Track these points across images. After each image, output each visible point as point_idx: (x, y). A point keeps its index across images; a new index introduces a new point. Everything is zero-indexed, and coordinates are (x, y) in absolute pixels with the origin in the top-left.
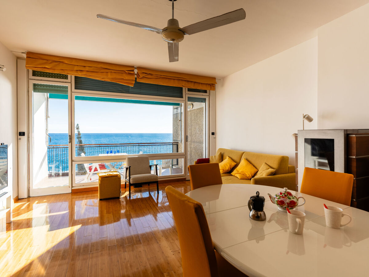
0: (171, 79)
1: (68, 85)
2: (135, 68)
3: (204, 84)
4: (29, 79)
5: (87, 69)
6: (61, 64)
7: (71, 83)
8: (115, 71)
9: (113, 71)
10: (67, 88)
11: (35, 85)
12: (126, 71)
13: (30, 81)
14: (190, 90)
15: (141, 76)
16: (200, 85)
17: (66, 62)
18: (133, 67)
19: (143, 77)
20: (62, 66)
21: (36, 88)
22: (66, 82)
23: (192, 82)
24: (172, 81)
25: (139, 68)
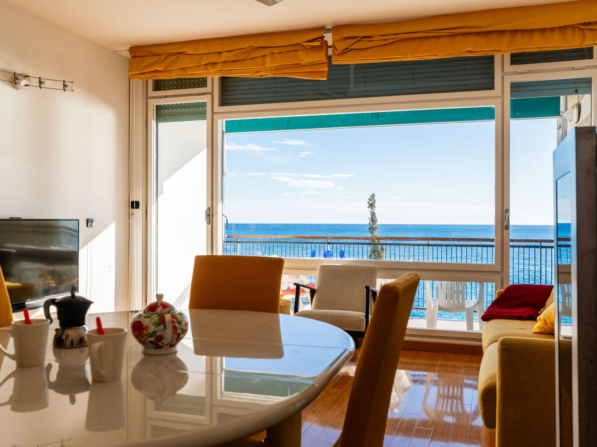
0: (428, 38)
1: (206, 99)
2: (328, 31)
3: (552, 29)
4: (147, 98)
5: (225, 57)
6: (181, 57)
7: (212, 93)
8: (290, 49)
9: (275, 51)
10: (204, 105)
11: (158, 108)
12: (305, 44)
13: (150, 101)
14: (517, 59)
15: (341, 47)
16: (537, 37)
17: (189, 51)
18: (322, 29)
19: (346, 51)
20: (183, 62)
21: (162, 113)
22: (204, 94)
23: (502, 32)
24: (433, 41)
25: (338, 28)
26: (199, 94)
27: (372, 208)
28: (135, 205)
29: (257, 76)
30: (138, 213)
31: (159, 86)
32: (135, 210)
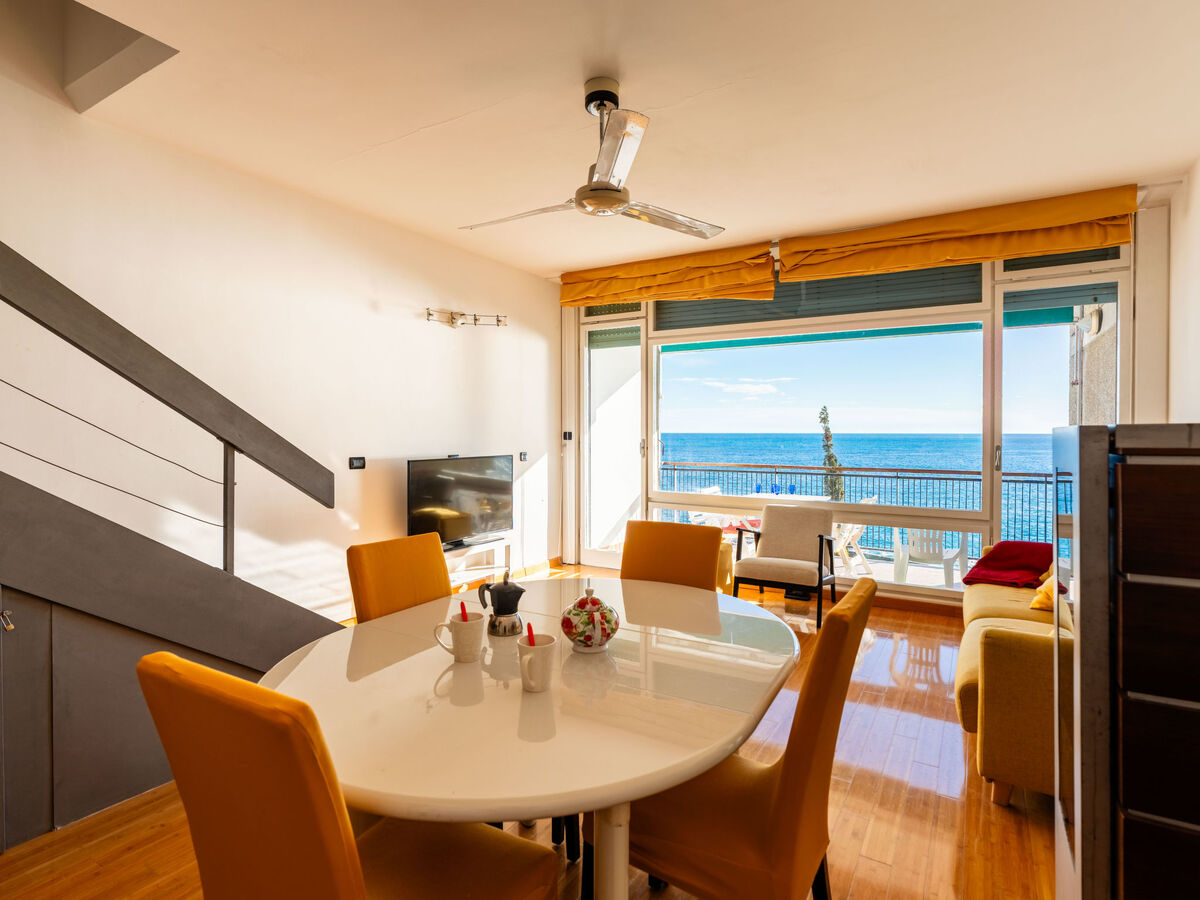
0: (896, 247)
1: (640, 324)
2: (775, 245)
3: (1061, 228)
4: (579, 324)
5: (660, 280)
6: (614, 282)
7: (646, 317)
8: (732, 267)
9: (714, 271)
10: (637, 330)
11: (591, 334)
12: (748, 262)
13: (582, 327)
15: (789, 263)
16: (1040, 239)
17: (621, 274)
18: (769, 243)
19: (796, 267)
20: (616, 287)
21: (594, 339)
22: (638, 318)
23: (992, 235)
24: (902, 251)
25: (785, 242)
26: (633, 319)
27: (825, 423)
28: (567, 436)
29: (694, 298)
30: (571, 444)
31: (590, 312)
32: (567, 441)
